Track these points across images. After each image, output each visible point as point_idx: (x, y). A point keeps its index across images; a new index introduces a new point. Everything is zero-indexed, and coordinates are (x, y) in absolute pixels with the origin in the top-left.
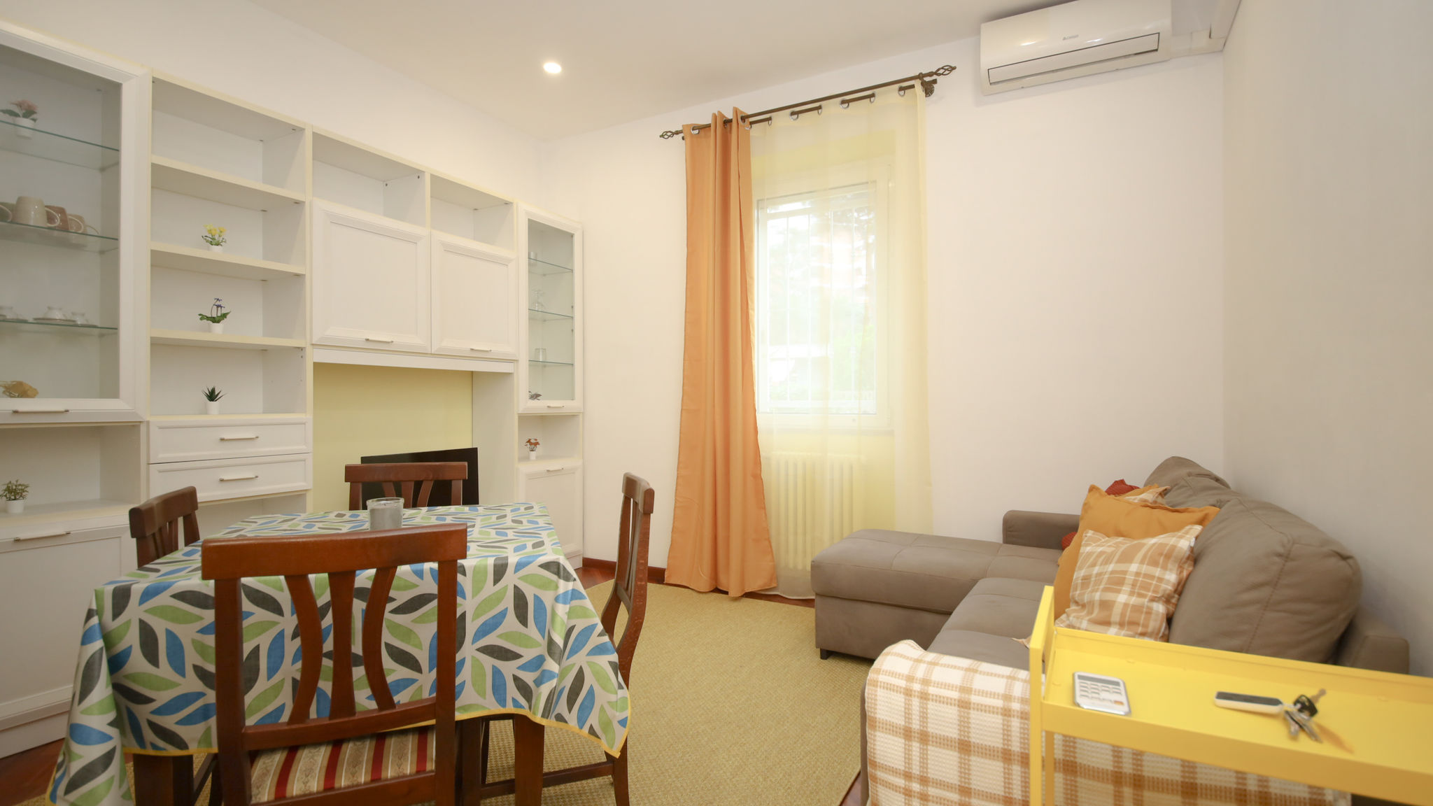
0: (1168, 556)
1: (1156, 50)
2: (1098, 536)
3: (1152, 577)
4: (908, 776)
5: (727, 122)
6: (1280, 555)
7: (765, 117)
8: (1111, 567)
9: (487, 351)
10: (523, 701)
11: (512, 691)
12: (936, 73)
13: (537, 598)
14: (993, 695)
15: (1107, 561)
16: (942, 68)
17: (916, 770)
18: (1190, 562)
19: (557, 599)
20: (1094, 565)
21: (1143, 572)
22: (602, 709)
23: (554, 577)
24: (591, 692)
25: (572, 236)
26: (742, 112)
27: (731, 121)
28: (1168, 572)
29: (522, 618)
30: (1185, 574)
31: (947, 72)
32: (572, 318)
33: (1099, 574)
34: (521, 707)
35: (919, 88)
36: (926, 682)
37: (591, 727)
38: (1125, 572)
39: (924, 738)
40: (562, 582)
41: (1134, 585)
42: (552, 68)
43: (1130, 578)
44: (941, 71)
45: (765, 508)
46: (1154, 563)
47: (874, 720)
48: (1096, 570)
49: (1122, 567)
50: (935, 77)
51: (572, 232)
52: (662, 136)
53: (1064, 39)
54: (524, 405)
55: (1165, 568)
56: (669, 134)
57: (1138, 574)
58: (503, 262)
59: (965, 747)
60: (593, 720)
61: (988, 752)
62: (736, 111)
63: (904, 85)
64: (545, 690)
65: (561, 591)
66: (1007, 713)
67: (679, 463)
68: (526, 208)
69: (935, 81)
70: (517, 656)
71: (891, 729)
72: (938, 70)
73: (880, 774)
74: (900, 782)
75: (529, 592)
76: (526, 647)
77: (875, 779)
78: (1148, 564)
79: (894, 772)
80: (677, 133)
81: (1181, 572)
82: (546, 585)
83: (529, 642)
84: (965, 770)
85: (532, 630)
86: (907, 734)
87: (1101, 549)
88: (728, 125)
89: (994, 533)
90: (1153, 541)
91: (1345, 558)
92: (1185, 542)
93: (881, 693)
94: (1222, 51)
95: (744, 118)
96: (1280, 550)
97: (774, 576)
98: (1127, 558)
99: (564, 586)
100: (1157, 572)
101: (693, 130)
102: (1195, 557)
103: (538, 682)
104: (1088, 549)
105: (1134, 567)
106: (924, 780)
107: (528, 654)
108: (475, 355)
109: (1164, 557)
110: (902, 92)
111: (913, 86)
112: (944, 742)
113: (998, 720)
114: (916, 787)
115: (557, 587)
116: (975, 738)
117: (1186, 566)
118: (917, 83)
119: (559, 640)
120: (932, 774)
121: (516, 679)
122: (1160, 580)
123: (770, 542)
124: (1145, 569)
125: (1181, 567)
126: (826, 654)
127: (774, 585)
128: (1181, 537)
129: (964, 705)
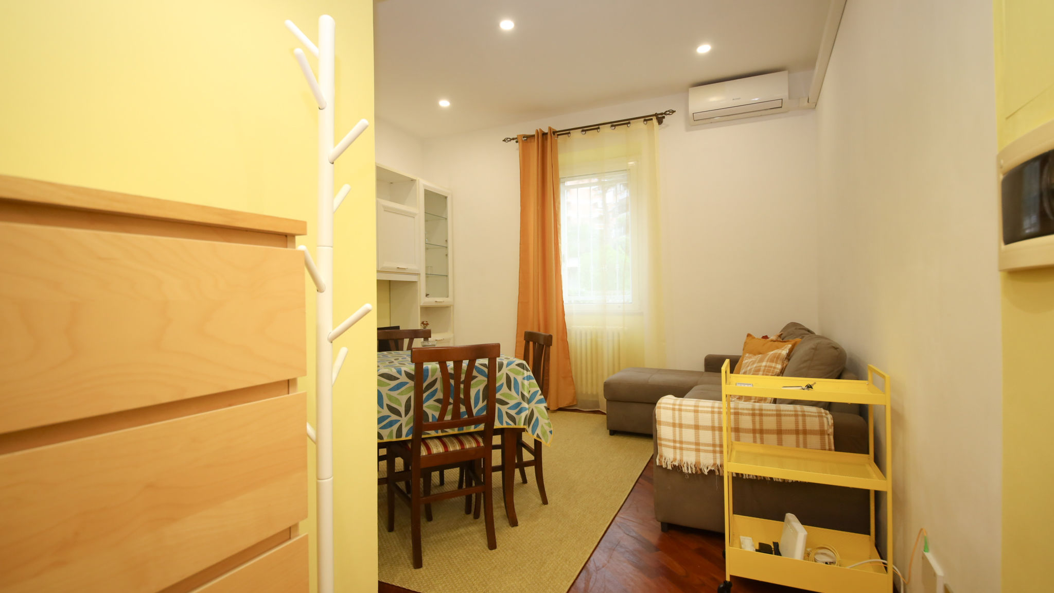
0: (778, 358)
1: (781, 107)
2: (751, 355)
3: (771, 367)
4: (674, 441)
5: (544, 134)
6: (813, 349)
7: (567, 132)
8: (755, 366)
9: (405, 269)
10: (510, 422)
11: (505, 418)
12: (665, 113)
13: (515, 378)
14: (708, 407)
15: (753, 364)
16: (668, 111)
17: (678, 439)
18: (787, 360)
19: (524, 379)
20: (748, 366)
21: (768, 365)
22: (542, 426)
23: (522, 370)
24: (537, 420)
25: (446, 198)
26: (553, 129)
27: (547, 134)
28: (778, 365)
29: (509, 388)
30: (785, 365)
31: (671, 113)
32: (446, 247)
33: (751, 369)
34: (510, 425)
35: (655, 121)
36: (680, 405)
37: (538, 434)
38: (760, 366)
39: (681, 426)
40: (525, 372)
41: (764, 371)
42: (444, 103)
43: (762, 368)
44: (668, 113)
45: (569, 358)
46: (772, 361)
47: (660, 421)
48: (749, 368)
49: (759, 364)
50: (664, 115)
51: (446, 195)
52: (504, 140)
53: (733, 99)
54: (424, 301)
55: (776, 363)
56: (509, 140)
57: (766, 366)
58: (412, 216)
59: (697, 427)
60: (538, 431)
61: (706, 428)
62: (550, 129)
63: (647, 119)
64: (523, 415)
65: (525, 375)
66: (713, 412)
67: (517, 334)
68: (423, 183)
69: (664, 117)
70: (507, 403)
71: (667, 424)
72: (667, 111)
73: (663, 442)
74: (672, 444)
75: (512, 376)
76: (511, 399)
77: (661, 445)
78: (770, 362)
79: (669, 440)
80: (513, 139)
81: (783, 364)
82: (518, 373)
83: (511, 397)
84: (697, 436)
85: (513, 393)
86: (674, 425)
87: (751, 360)
88: (544, 136)
89: (701, 367)
90: (772, 352)
91: (836, 348)
92: (784, 352)
93: (662, 411)
94: (815, 108)
95: (554, 132)
96: (814, 347)
97: (575, 397)
98: (761, 361)
99: (526, 374)
100: (773, 365)
101: (524, 138)
102: (789, 357)
103: (519, 413)
104: (746, 361)
105: (764, 364)
106: (681, 442)
107: (512, 403)
108: (400, 271)
109: (776, 358)
110: (645, 122)
111: (652, 119)
112: (689, 427)
113: (709, 415)
114: (678, 445)
115: (523, 374)
116: (701, 423)
117: (785, 362)
118: (654, 118)
119: (526, 394)
120: (684, 439)
121: (507, 413)
122: (775, 368)
123: (572, 378)
124: (768, 364)
125: (783, 363)
126: (613, 432)
127: (575, 403)
128: (783, 350)
129: (696, 411)
